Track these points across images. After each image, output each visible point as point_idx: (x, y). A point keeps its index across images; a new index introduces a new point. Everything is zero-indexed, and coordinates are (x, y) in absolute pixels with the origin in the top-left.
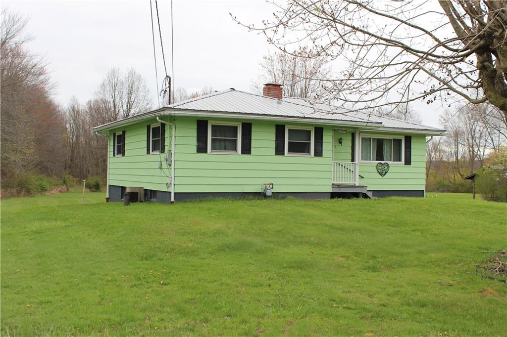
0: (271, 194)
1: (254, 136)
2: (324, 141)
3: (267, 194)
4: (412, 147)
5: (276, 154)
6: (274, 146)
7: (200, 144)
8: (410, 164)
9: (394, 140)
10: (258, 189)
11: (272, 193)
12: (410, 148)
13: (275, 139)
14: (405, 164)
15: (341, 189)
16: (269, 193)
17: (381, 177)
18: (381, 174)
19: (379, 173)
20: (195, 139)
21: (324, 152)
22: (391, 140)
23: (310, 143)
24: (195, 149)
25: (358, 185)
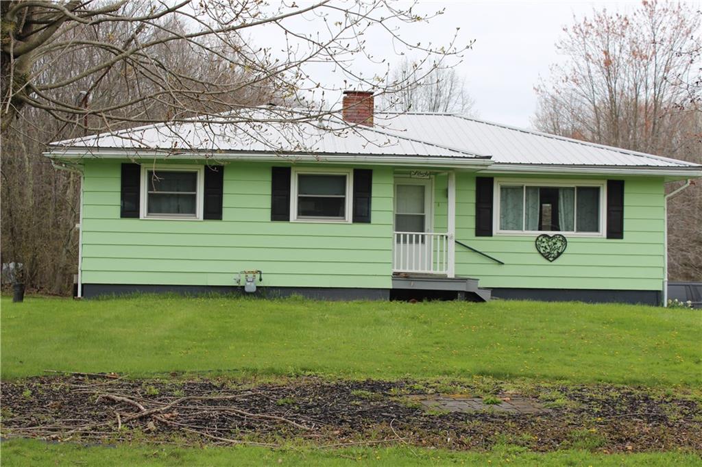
0: (255, 290)
1: (227, 188)
2: (373, 194)
3: (247, 290)
4: (625, 204)
5: (272, 220)
6: (269, 205)
7: (126, 203)
8: (621, 237)
9: (579, 189)
10: (229, 281)
11: (257, 287)
12: (622, 205)
13: (270, 193)
14: (609, 237)
15: (412, 283)
16: (250, 287)
17: (546, 262)
18: (546, 256)
19: (542, 254)
20: (119, 195)
21: (374, 216)
22: (573, 189)
23: (344, 199)
24: (117, 211)
25: (453, 277)
